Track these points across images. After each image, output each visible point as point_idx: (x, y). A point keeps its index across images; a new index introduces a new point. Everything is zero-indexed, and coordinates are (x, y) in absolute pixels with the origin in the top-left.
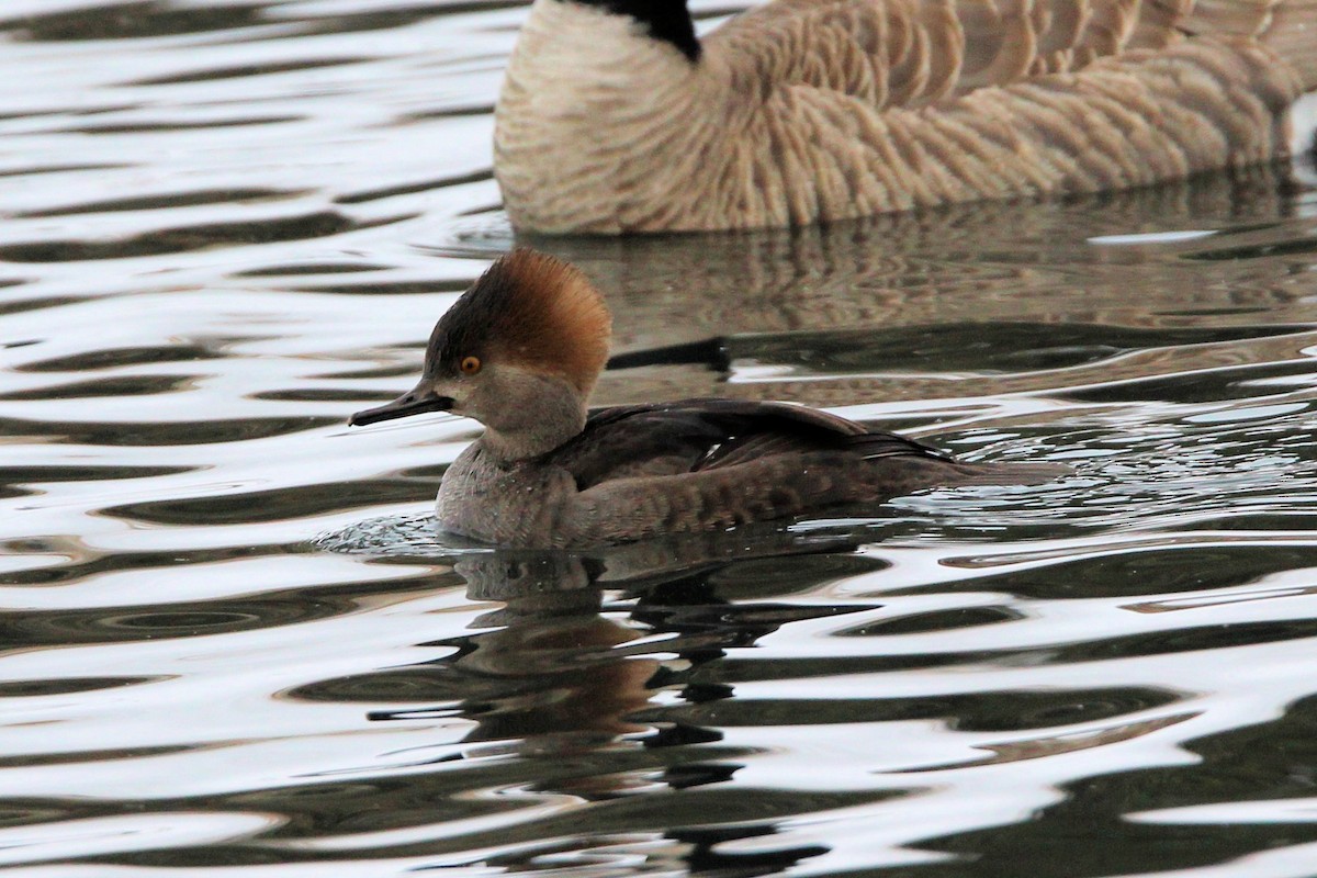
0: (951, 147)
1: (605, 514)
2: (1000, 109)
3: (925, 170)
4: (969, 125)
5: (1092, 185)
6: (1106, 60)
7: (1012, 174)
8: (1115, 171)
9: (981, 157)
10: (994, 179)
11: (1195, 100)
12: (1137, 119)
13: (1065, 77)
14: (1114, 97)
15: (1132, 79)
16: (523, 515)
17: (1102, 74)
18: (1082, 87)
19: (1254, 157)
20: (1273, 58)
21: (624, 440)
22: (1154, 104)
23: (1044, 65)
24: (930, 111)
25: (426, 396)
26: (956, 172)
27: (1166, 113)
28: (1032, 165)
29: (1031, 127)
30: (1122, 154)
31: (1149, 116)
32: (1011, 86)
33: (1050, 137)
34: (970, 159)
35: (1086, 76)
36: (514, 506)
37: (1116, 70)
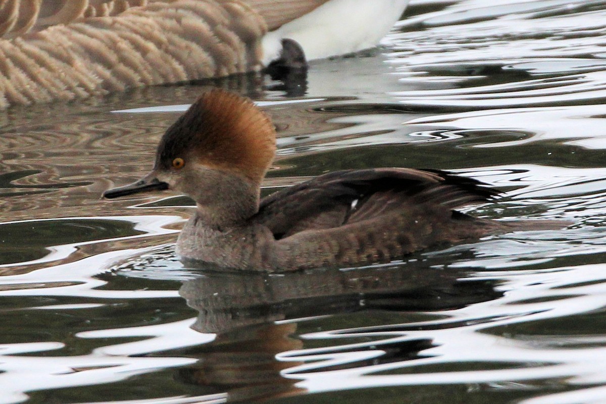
0: (30, 62)
1: (297, 252)
2: (64, 39)
3: (13, 77)
4: (42, 48)
5: (121, 86)
6: (136, 9)
7: (68, 79)
8: (137, 78)
9: (50, 69)
10: (57, 82)
11: (192, 35)
12: (151, 46)
13: (108, 19)
14: (136, 32)
15: (150, 21)
16: (243, 255)
17: (132, 17)
18: (117, 25)
19: (234, 71)
20: (247, 9)
21: (298, 205)
22: (163, 38)
23: (94, 12)
24: (19, 39)
25: (152, 181)
26: (33, 78)
27: (170, 42)
28: (83, 74)
29: (83, 51)
30: (141, 68)
31: (159, 44)
32: (72, 25)
33: (94, 56)
34: (42, 69)
35: (120, 19)
36: (235, 250)
37: (140, 15)
